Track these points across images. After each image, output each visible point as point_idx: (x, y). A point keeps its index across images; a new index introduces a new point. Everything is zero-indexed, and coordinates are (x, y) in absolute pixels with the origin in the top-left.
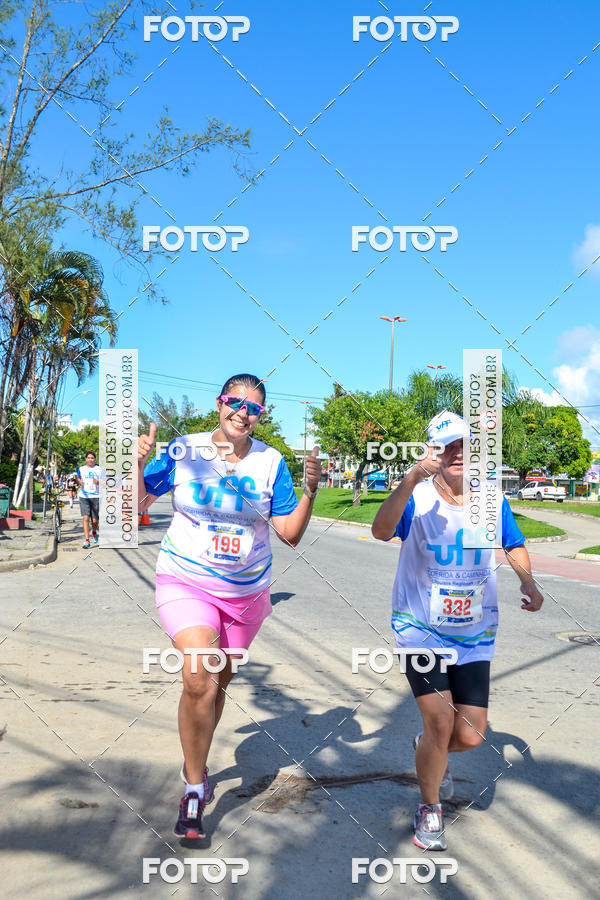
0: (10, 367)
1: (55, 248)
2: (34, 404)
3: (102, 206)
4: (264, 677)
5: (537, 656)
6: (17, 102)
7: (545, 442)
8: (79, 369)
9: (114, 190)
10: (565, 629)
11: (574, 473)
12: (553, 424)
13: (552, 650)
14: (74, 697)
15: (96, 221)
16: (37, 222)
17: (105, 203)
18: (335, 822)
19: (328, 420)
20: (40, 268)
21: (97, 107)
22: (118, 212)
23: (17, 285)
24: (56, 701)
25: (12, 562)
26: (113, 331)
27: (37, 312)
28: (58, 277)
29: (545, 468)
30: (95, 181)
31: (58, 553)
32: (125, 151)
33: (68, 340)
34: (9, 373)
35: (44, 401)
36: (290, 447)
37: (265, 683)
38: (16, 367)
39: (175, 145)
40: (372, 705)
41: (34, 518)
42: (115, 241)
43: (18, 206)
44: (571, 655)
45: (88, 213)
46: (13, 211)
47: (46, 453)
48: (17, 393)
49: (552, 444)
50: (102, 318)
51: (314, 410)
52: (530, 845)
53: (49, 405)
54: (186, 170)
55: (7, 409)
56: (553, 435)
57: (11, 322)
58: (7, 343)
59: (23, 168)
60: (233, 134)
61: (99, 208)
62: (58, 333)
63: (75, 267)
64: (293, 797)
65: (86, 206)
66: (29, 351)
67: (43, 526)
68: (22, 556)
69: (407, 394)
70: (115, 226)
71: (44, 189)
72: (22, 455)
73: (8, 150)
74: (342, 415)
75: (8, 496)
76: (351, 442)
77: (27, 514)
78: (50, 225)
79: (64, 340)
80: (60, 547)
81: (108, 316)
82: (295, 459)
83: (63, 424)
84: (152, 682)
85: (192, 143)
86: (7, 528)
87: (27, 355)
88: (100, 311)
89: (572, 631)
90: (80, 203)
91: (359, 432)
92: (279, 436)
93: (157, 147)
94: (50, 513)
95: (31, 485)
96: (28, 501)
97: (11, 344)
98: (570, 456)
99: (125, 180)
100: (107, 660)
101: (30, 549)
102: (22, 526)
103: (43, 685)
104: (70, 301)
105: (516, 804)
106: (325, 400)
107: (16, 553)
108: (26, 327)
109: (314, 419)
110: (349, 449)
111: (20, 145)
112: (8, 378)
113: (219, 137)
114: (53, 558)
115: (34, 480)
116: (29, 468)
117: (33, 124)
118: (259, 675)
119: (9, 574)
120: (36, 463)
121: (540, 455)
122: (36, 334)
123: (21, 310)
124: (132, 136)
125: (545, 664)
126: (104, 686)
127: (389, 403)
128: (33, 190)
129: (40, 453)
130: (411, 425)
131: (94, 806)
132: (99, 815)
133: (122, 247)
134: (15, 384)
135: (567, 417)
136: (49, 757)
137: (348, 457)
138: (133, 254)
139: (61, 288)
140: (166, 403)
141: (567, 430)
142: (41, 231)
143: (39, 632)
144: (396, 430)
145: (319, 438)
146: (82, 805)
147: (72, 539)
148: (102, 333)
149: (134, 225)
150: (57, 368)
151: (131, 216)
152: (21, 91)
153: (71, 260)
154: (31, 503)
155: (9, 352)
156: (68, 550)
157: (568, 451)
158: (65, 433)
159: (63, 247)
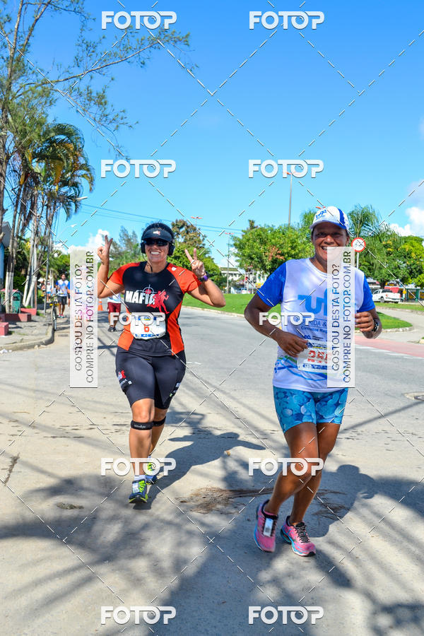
0: (19, 206)
1: (50, 120)
2: (37, 233)
3: (83, 89)
4: (199, 422)
5: (391, 409)
6: (20, 13)
7: (399, 262)
8: (68, 209)
9: (91, 78)
10: (411, 391)
11: (419, 284)
12: (405, 249)
13: (402, 405)
14: (66, 435)
15: (78, 102)
16: (36, 100)
17: (85, 87)
18: (248, 520)
19: (244, 245)
20: (39, 136)
21: (78, 17)
22: (94, 95)
23: (23, 147)
24: (54, 437)
25: (22, 344)
26: (92, 181)
27: (38, 167)
28: (51, 142)
29: (398, 280)
30: (77, 71)
31: (55, 338)
32: (99, 49)
33: (60, 187)
34: (19, 211)
35: (43, 231)
36: (218, 265)
37: (200, 426)
38: (23, 208)
39: (135, 45)
40: (274, 441)
41: (38, 314)
42: (92, 116)
43: (22, 91)
44: (416, 408)
45: (73, 94)
46: (19, 94)
47: (46, 269)
48: (25, 226)
49: (404, 263)
50: (83, 172)
51: (235, 238)
52: (385, 536)
53: (47, 234)
54: (143, 63)
55: (18, 237)
56: (405, 257)
57: (19, 175)
58: (16, 190)
59: (26, 63)
60: (176, 35)
61: (81, 91)
62: (52, 182)
63: (64, 134)
64: (219, 503)
65: (71, 89)
66: (32, 195)
67: (44, 320)
68: (29, 339)
69: (300, 226)
70: (92, 104)
71: (41, 77)
72: (29, 269)
73: (15, 49)
74: (255, 242)
75: (19, 298)
76: (261, 261)
77: (33, 311)
78: (46, 103)
79: (57, 187)
80: (56, 334)
81: (88, 170)
82: (221, 274)
83: (57, 249)
84: (121, 425)
85: (147, 43)
86: (19, 321)
87: (31, 198)
88: (82, 167)
89: (416, 392)
90: (67, 87)
91: (267, 254)
92: (209, 257)
93: (122, 47)
94: (48, 311)
95: (35, 291)
96: (34, 303)
97: (20, 190)
98: (417, 272)
99: (99, 71)
100: (88, 409)
101: (36, 335)
102: (29, 319)
103: (45, 426)
104: (61, 159)
105: (376, 509)
106: (243, 231)
107: (25, 337)
108: (29, 178)
109: (235, 245)
110: (259, 266)
111: (22, 45)
112: (18, 215)
113: (167, 38)
114: (51, 341)
115: (38, 289)
116: (34, 278)
117: (32, 29)
118: (195, 420)
119: (21, 352)
120: (39, 276)
121: (395, 271)
122: (37, 183)
123: (26, 166)
124: (104, 38)
125: (397, 415)
126: (87, 428)
127: (288, 233)
128: (33, 78)
129: (41, 268)
130: (304, 249)
131: (81, 508)
132: (84, 513)
133: (97, 119)
134: (23, 219)
135: (416, 244)
136: (50, 475)
137: (258, 272)
138: (105, 125)
139: (55, 150)
140: (130, 233)
141: (415, 253)
142: (39, 108)
143: (42, 391)
144: (293, 253)
145: (238, 258)
146: (72, 507)
147: (64, 328)
148: (84, 183)
149: (106, 103)
150: (52, 208)
151: (103, 97)
152: (23, 5)
153: (61, 129)
154: (36, 303)
155: (18, 196)
156: (62, 336)
157: (415, 268)
158: (59, 255)
159: (55, 120)
